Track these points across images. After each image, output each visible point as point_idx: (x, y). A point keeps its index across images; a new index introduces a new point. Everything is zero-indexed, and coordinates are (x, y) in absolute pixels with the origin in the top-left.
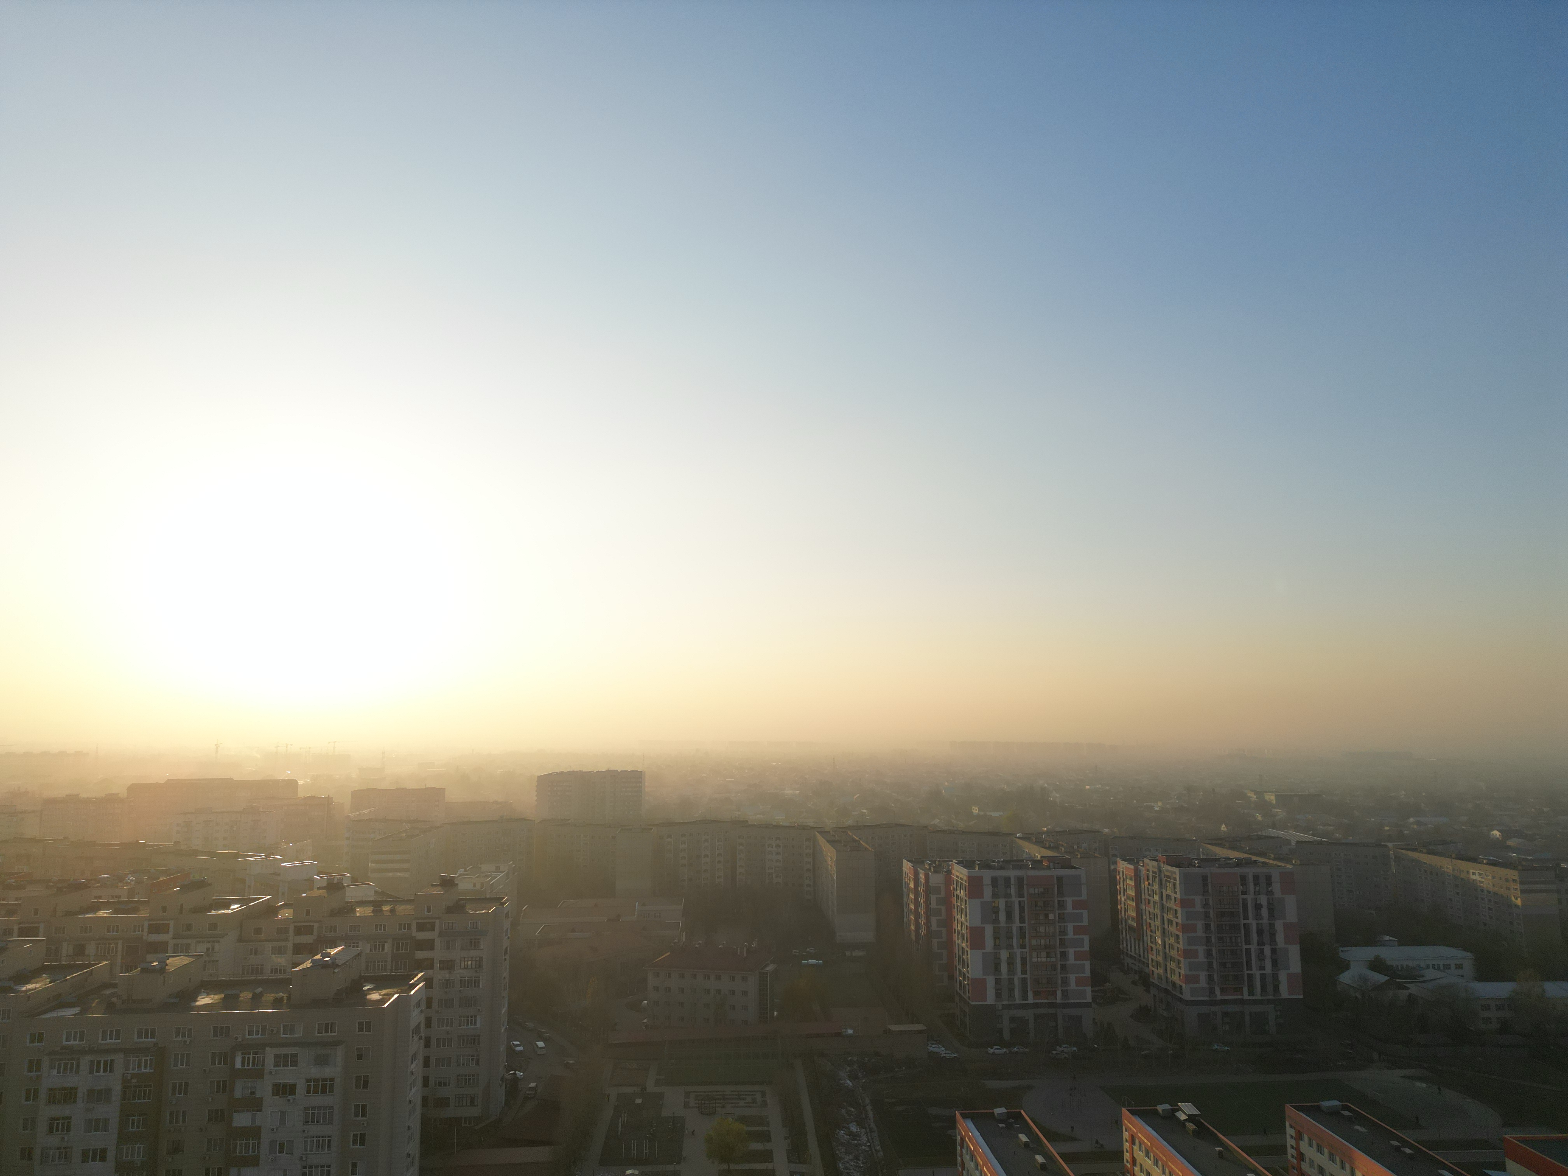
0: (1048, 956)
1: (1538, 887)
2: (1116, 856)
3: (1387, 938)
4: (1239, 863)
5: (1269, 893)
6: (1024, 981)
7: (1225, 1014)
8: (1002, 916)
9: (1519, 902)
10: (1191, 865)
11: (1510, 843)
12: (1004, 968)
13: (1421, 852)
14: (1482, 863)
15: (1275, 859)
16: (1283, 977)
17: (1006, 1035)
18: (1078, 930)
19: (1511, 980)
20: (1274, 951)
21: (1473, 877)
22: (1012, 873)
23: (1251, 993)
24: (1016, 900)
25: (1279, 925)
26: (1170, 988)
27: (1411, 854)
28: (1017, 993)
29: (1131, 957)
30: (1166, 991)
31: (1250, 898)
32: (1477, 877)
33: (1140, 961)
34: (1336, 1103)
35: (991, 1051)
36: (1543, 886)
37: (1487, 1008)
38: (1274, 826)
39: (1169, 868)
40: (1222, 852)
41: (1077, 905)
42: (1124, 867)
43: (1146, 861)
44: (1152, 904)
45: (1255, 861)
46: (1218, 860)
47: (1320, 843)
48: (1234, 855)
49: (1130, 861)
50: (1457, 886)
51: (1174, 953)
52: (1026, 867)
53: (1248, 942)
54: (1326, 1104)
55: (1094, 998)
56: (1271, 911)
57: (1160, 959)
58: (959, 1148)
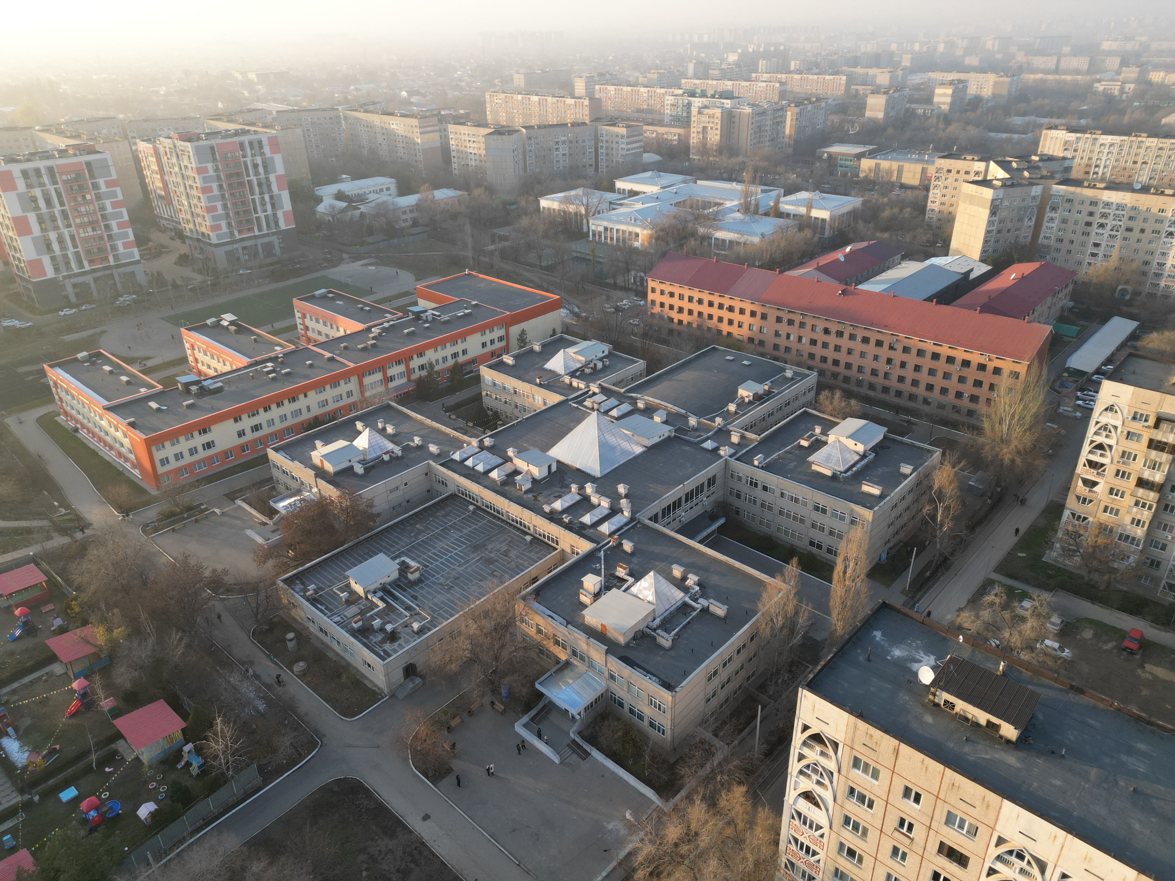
0: (94, 230)
1: (429, 129)
2: (135, 138)
3: (344, 176)
4: (237, 133)
5: (262, 154)
6: (77, 254)
7: (244, 248)
8: (42, 203)
9: (419, 141)
10: (199, 139)
11: (412, 100)
12: (56, 246)
13: (360, 111)
14: (397, 116)
15: (263, 127)
16: (280, 214)
17: (73, 299)
18: (115, 205)
19: (417, 192)
20: (271, 197)
21: (392, 127)
22: (42, 165)
23: (260, 230)
24: (51, 188)
25: (272, 178)
26: (200, 238)
27: (354, 113)
28: (73, 265)
29: (165, 219)
30: (198, 240)
31: (248, 159)
32: (394, 127)
33: (173, 221)
34: (323, 291)
35: (62, 313)
36: (432, 129)
37: (404, 213)
38: (258, 100)
39: (182, 143)
40: (222, 126)
41: (108, 184)
42: (143, 147)
43: (162, 139)
44: (173, 175)
45: (249, 131)
46: (220, 132)
47: (293, 111)
48: (232, 127)
49: (148, 141)
50: (383, 134)
51: (198, 211)
52: (52, 157)
53: (252, 194)
54: (317, 293)
55: (142, 256)
56: (265, 167)
57: (189, 217)
58: (54, 390)
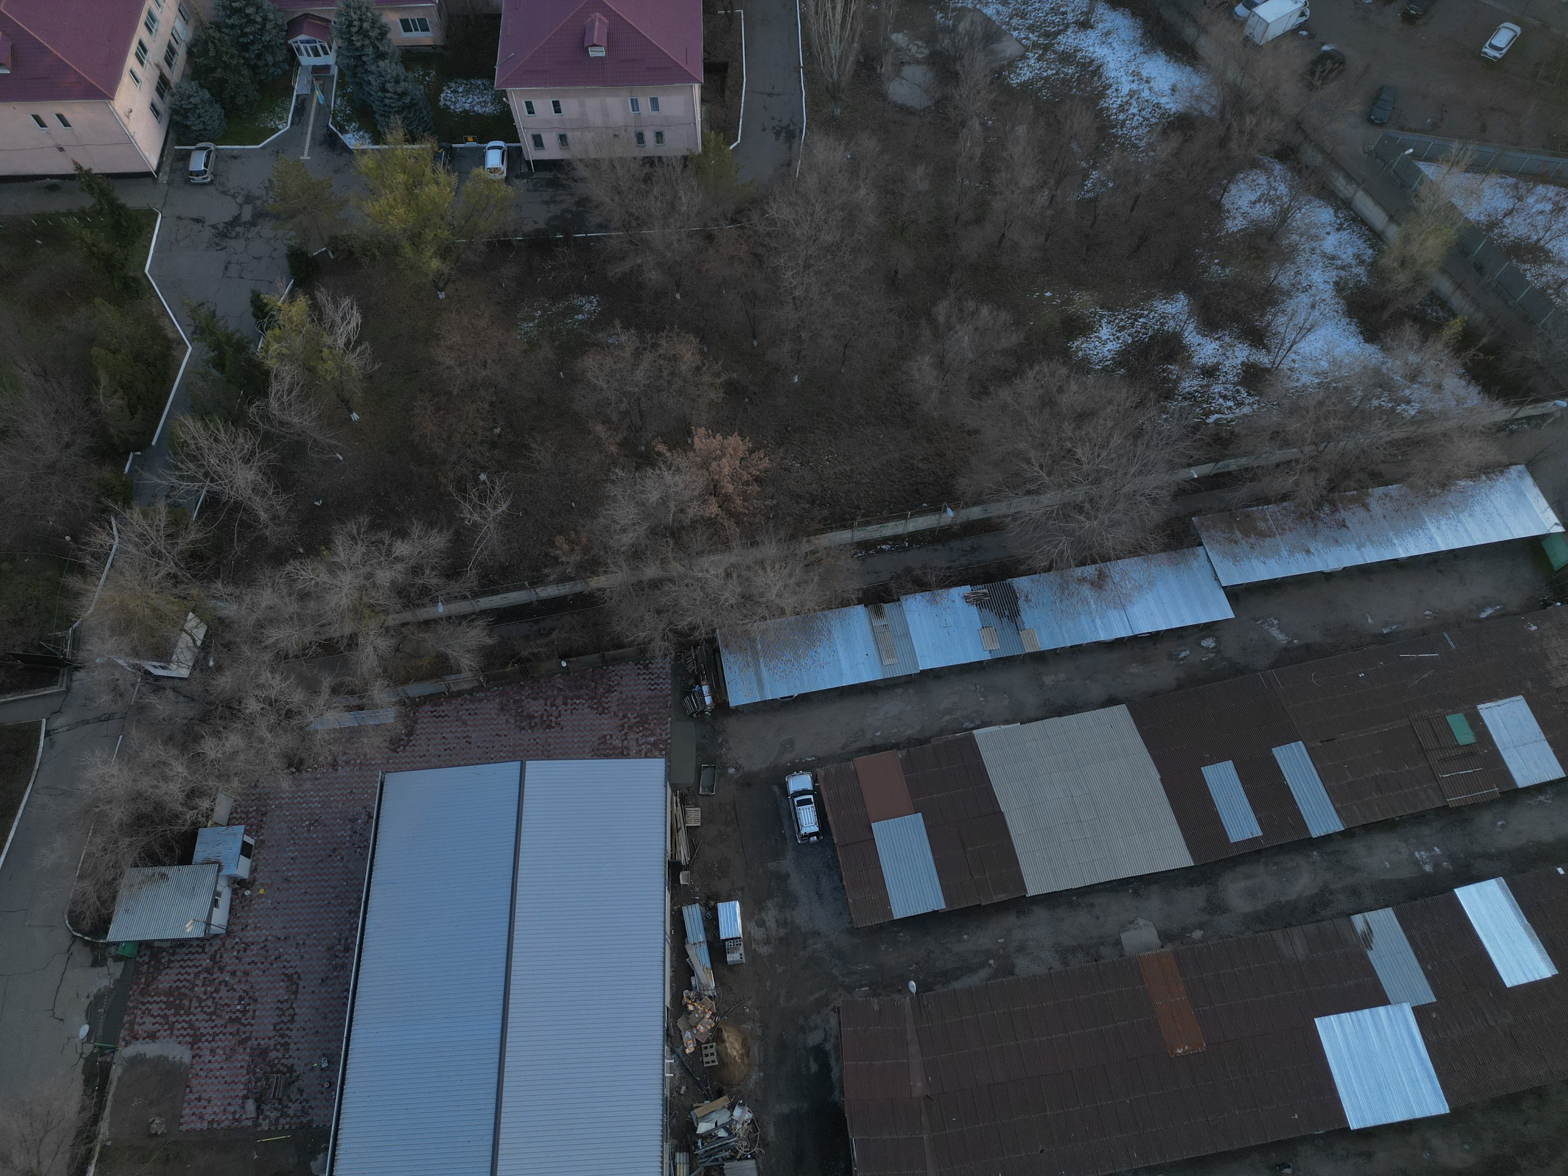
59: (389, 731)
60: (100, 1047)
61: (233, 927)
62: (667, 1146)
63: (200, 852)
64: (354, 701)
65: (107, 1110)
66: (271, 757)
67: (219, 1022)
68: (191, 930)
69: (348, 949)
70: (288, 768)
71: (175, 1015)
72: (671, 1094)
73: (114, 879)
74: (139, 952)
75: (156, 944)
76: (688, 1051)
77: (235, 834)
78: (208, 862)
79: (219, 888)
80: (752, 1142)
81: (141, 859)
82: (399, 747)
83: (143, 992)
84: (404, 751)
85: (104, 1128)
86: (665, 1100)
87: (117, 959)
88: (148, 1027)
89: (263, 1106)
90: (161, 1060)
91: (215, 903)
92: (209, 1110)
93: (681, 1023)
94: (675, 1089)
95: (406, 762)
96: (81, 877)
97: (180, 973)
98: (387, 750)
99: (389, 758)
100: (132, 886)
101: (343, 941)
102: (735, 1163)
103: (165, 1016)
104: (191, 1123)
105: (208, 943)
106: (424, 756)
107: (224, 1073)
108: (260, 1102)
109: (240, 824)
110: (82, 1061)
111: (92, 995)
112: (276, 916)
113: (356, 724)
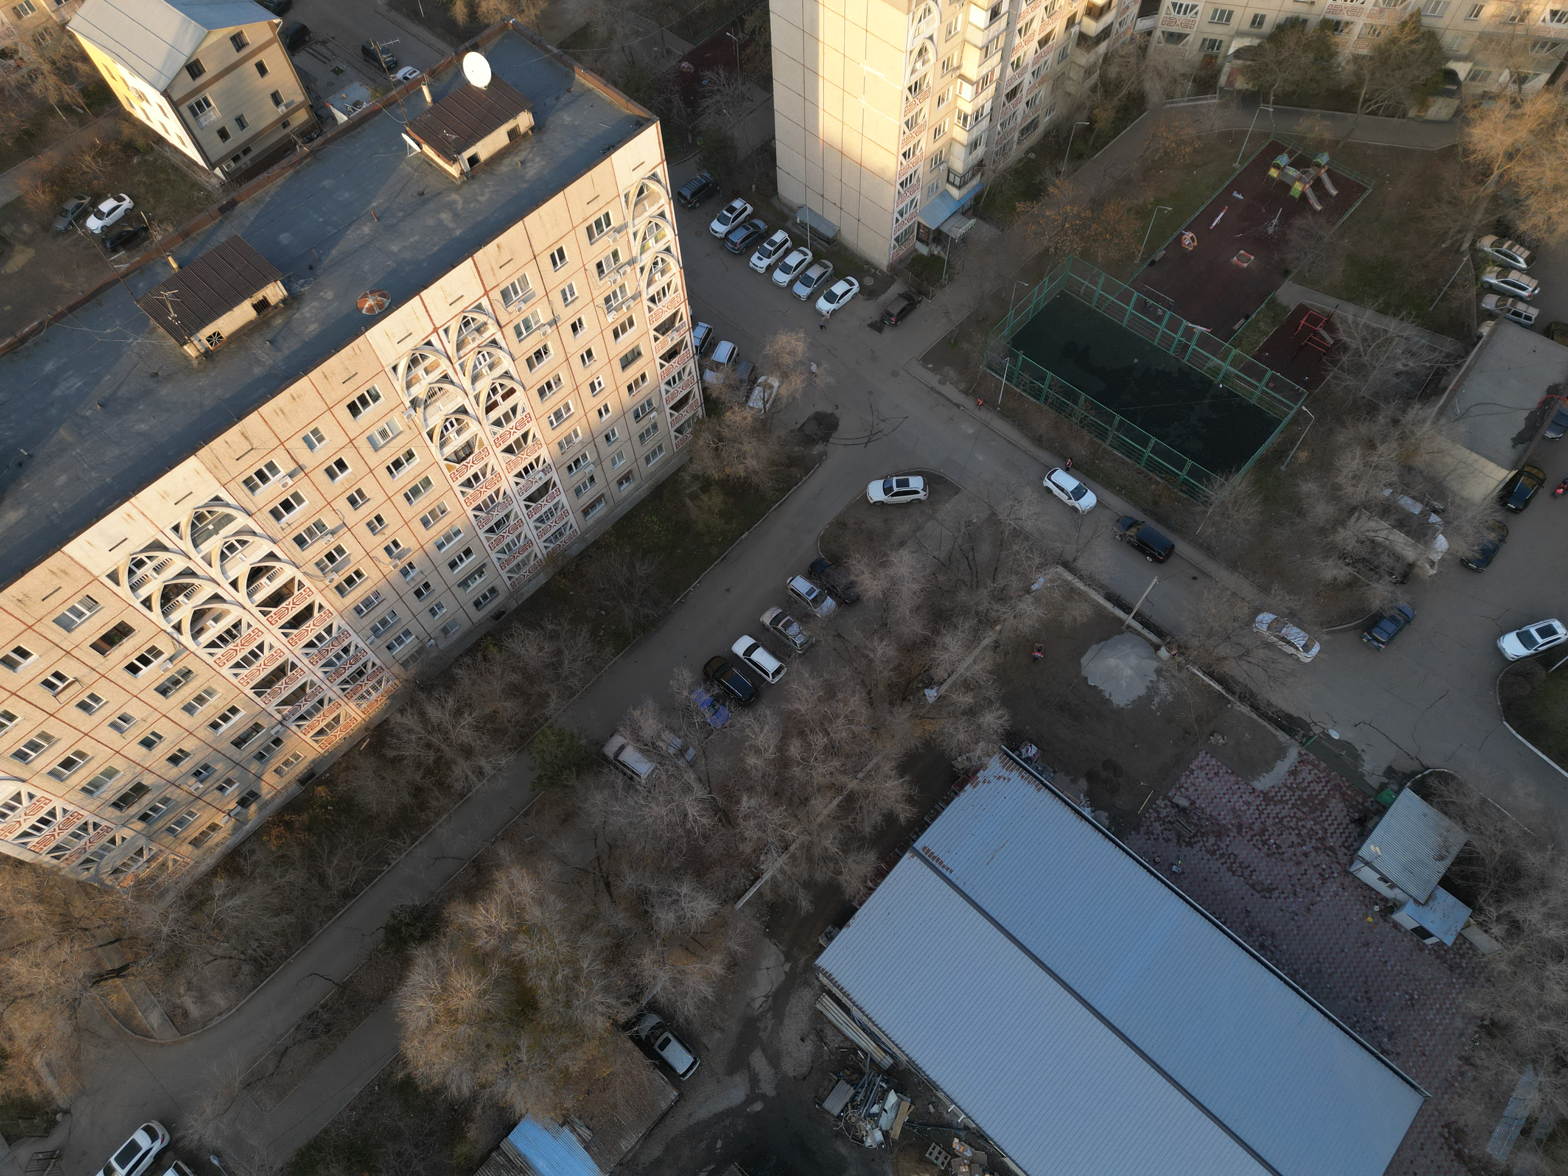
59: (1476, 1138)
60: (1311, 737)
61: (1351, 879)
62: (904, 1059)
63: (1445, 898)
64: (1538, 1132)
65: (1255, 717)
66: (1515, 1013)
67: (1269, 822)
68: (1370, 848)
69: (1262, 947)
70: (1492, 1020)
71: (1300, 797)
72: (937, 1097)
73: (1464, 823)
74: (1378, 803)
75: (1376, 818)
76: (956, 1140)
77: (1446, 933)
78: (1431, 897)
79: (1397, 891)
80: (849, 1127)
81: (1472, 852)
82: (1449, 1132)
83: (1337, 787)
84: (1441, 1135)
85: (1245, 709)
86: (937, 1088)
87: (1383, 787)
88: (1304, 774)
89: (1176, 810)
90: (1268, 767)
91: (1384, 879)
92: (1203, 775)
93: (982, 1156)
94: (937, 1103)
95: (1425, 1126)
96: (1484, 801)
97: (1336, 819)
98: (1453, 1119)
99: (1441, 1114)
100: (1448, 831)
101: (1273, 949)
102: (847, 1099)
103: (1305, 790)
104: (1202, 758)
105: (1349, 853)
106: (1422, 1149)
107: (1224, 801)
108: (1182, 810)
109: (1455, 943)
110: (1309, 721)
111: (1363, 754)
112: (1336, 915)
113: (1506, 1113)
